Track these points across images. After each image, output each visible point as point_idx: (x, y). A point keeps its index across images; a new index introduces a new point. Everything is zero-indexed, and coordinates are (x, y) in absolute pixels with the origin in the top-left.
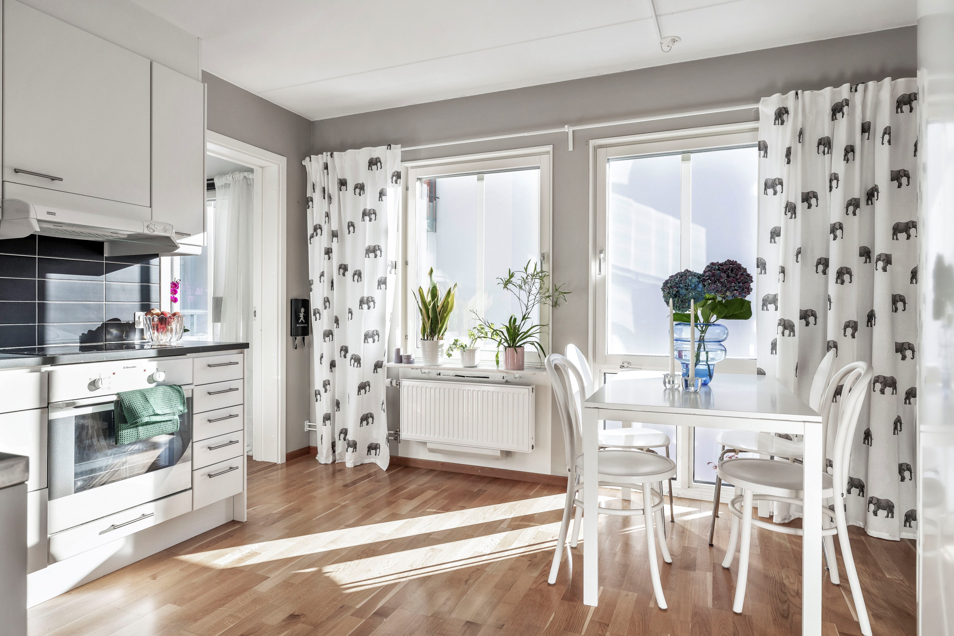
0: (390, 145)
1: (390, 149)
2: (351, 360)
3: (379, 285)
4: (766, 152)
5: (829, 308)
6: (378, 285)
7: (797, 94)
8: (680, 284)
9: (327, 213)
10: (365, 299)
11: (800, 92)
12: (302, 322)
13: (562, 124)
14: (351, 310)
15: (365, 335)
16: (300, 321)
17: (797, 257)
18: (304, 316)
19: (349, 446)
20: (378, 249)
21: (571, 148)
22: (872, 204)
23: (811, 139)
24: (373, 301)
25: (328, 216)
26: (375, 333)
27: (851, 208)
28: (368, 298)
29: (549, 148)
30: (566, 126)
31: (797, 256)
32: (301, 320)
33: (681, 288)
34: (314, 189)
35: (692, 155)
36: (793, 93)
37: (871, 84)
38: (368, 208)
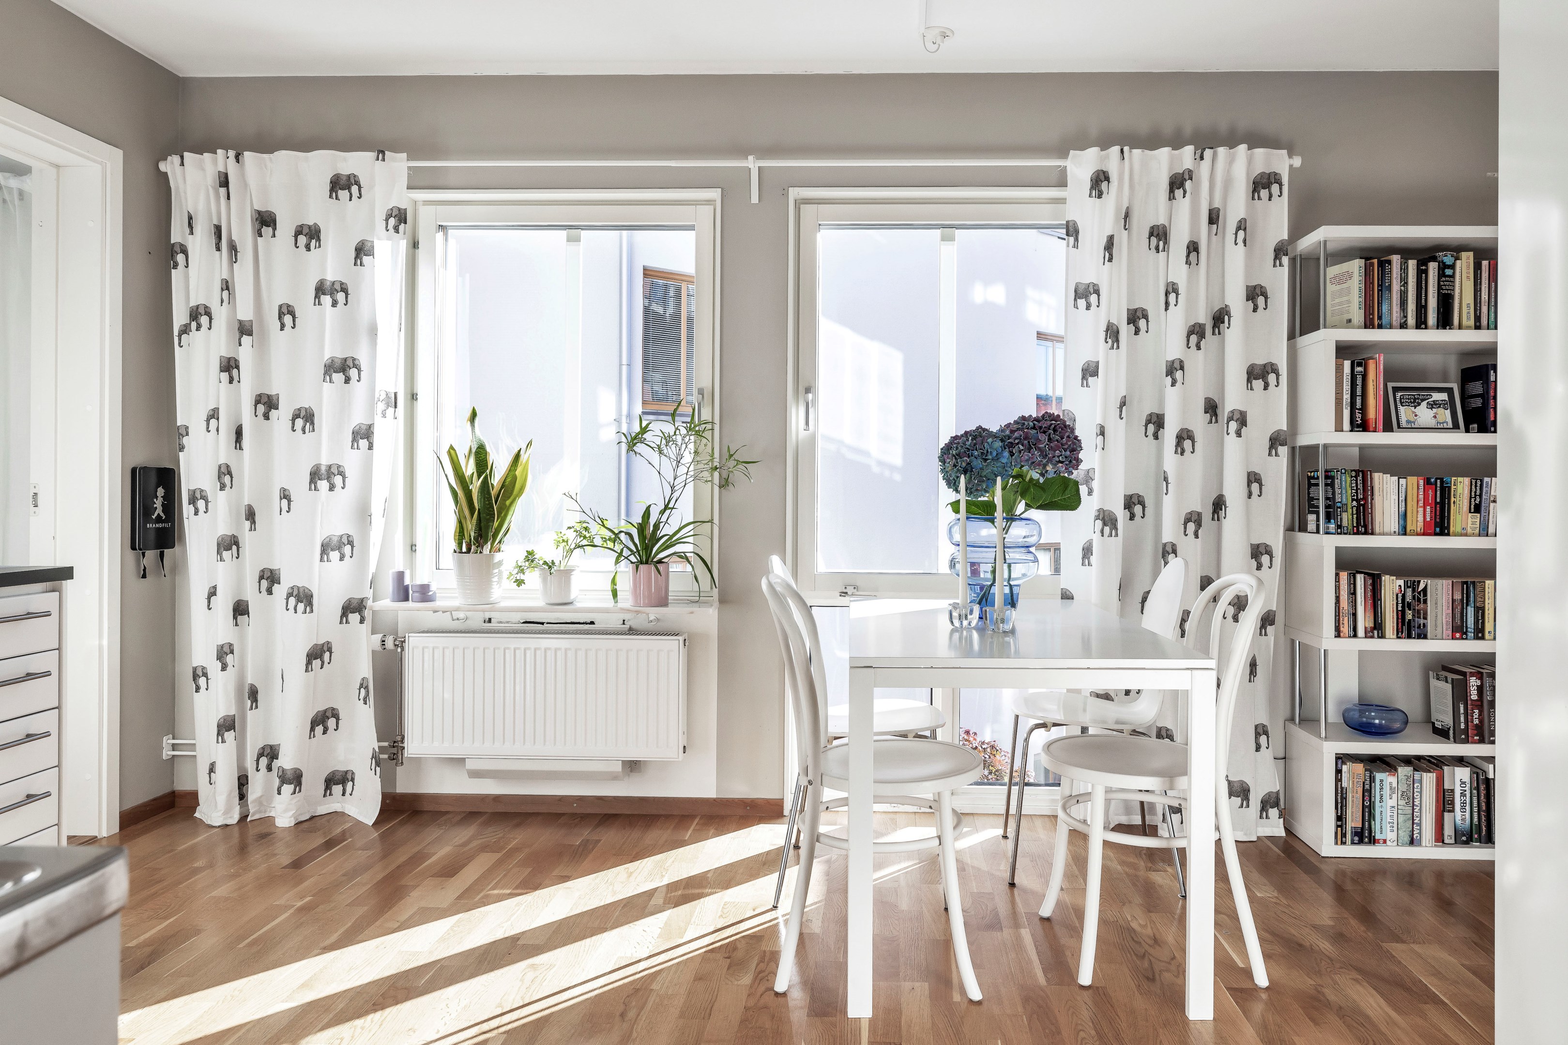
0: (383, 152)
1: (384, 160)
2: (287, 599)
3: (354, 440)
4: (1076, 240)
5: (1165, 491)
6: (352, 442)
7: (1122, 151)
8: (973, 450)
9: (227, 282)
10: (323, 469)
11: (1126, 149)
12: (159, 519)
13: (742, 152)
14: (287, 493)
15: (322, 545)
16: (154, 517)
17: (1121, 411)
18: (163, 505)
19: (284, 779)
20: (351, 365)
21: (755, 199)
22: (1219, 334)
23: (1141, 227)
24: (342, 474)
25: (228, 289)
26: (345, 540)
27: (1194, 339)
28: (330, 467)
29: (715, 194)
30: (751, 158)
31: (1121, 408)
32: (156, 515)
33: (975, 457)
34: (190, 226)
35: (957, 231)
36: (1116, 149)
37: (1222, 151)
38: (330, 277)
